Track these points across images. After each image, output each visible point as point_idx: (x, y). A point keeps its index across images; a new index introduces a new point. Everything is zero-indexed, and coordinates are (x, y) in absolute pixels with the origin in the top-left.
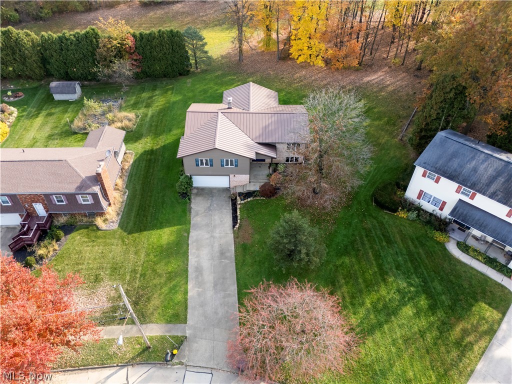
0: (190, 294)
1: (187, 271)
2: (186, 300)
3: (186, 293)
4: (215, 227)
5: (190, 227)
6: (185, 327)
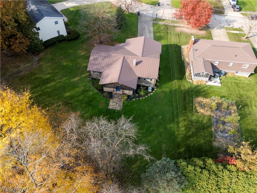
6: (153, 22)
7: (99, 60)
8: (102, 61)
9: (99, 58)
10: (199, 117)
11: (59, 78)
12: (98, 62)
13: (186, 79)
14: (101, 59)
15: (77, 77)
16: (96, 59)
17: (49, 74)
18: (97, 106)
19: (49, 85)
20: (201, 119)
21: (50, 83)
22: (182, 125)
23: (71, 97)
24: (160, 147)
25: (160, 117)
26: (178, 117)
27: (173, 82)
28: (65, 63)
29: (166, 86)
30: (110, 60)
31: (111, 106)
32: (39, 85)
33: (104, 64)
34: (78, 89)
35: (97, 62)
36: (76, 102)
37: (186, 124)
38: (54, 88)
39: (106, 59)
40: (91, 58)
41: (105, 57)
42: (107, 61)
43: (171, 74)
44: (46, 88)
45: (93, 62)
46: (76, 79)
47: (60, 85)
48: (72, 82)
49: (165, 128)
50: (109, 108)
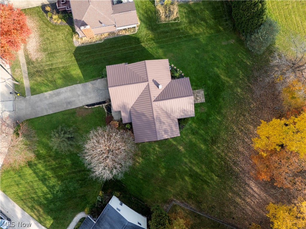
0: (45, 93)
1: (57, 88)
2: (42, 92)
3: (46, 91)
4: (86, 95)
5: (84, 83)
6: (30, 95)
7: (165, 128)
8: (166, 123)
9: (163, 128)
10: (182, 16)
11: (185, 166)
12: (169, 127)
13: (136, 34)
14: (164, 126)
15: (178, 149)
16: (166, 132)
17: (183, 179)
18: (206, 113)
19: (198, 171)
20: (184, 14)
21: (195, 171)
22: (197, 31)
23: (205, 141)
24: (226, 46)
25: (197, 51)
26: (190, 36)
27: (146, 47)
28: (162, 172)
29: (155, 54)
30: (162, 116)
31: (202, 100)
32: (202, 180)
33: (169, 121)
34: (194, 140)
35: (168, 129)
36: (208, 135)
37: (195, 27)
38: (199, 163)
39: (162, 120)
40: (166, 137)
41: (161, 122)
42: (164, 119)
43: (133, 51)
44: (202, 172)
45: (169, 133)
46: (181, 148)
47: (194, 160)
48: (186, 150)
49: (207, 45)
50: (204, 102)
